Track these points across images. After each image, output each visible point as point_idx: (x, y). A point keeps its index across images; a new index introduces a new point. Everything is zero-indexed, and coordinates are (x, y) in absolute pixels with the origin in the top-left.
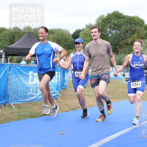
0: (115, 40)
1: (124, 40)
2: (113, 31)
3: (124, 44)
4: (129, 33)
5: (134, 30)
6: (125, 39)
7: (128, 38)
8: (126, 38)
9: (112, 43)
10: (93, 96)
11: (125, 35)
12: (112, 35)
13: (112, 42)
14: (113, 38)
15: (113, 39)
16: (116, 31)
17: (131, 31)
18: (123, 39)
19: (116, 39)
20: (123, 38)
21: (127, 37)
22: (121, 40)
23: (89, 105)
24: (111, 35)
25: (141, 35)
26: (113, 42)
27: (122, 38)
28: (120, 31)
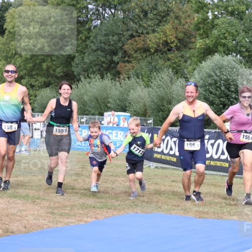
0: (111, 37)
1: (137, 39)
2: (105, 10)
3: (136, 51)
4: (151, 19)
5: (164, 12)
6: (139, 36)
7: (148, 33)
8: (142, 33)
9: (103, 45)
10: (38, 201)
11: (140, 25)
12: (101, 23)
13: (101, 42)
14: (104, 32)
15: (106, 35)
16: (113, 11)
17: (155, 12)
18: (132, 36)
19: (113, 36)
20: (134, 34)
21: (145, 32)
22: (128, 40)
23: (25, 227)
24: (99, 21)
25: (184, 25)
26: (104, 43)
27: (130, 33)
28: (124, 12)
